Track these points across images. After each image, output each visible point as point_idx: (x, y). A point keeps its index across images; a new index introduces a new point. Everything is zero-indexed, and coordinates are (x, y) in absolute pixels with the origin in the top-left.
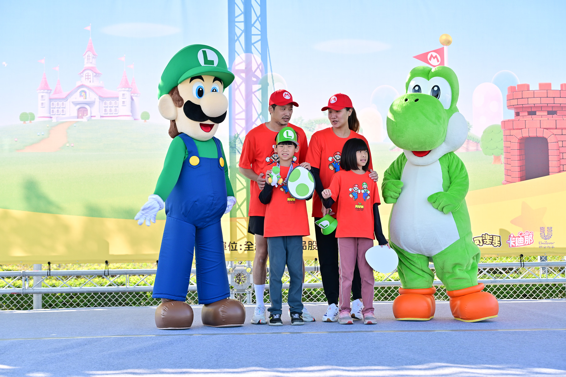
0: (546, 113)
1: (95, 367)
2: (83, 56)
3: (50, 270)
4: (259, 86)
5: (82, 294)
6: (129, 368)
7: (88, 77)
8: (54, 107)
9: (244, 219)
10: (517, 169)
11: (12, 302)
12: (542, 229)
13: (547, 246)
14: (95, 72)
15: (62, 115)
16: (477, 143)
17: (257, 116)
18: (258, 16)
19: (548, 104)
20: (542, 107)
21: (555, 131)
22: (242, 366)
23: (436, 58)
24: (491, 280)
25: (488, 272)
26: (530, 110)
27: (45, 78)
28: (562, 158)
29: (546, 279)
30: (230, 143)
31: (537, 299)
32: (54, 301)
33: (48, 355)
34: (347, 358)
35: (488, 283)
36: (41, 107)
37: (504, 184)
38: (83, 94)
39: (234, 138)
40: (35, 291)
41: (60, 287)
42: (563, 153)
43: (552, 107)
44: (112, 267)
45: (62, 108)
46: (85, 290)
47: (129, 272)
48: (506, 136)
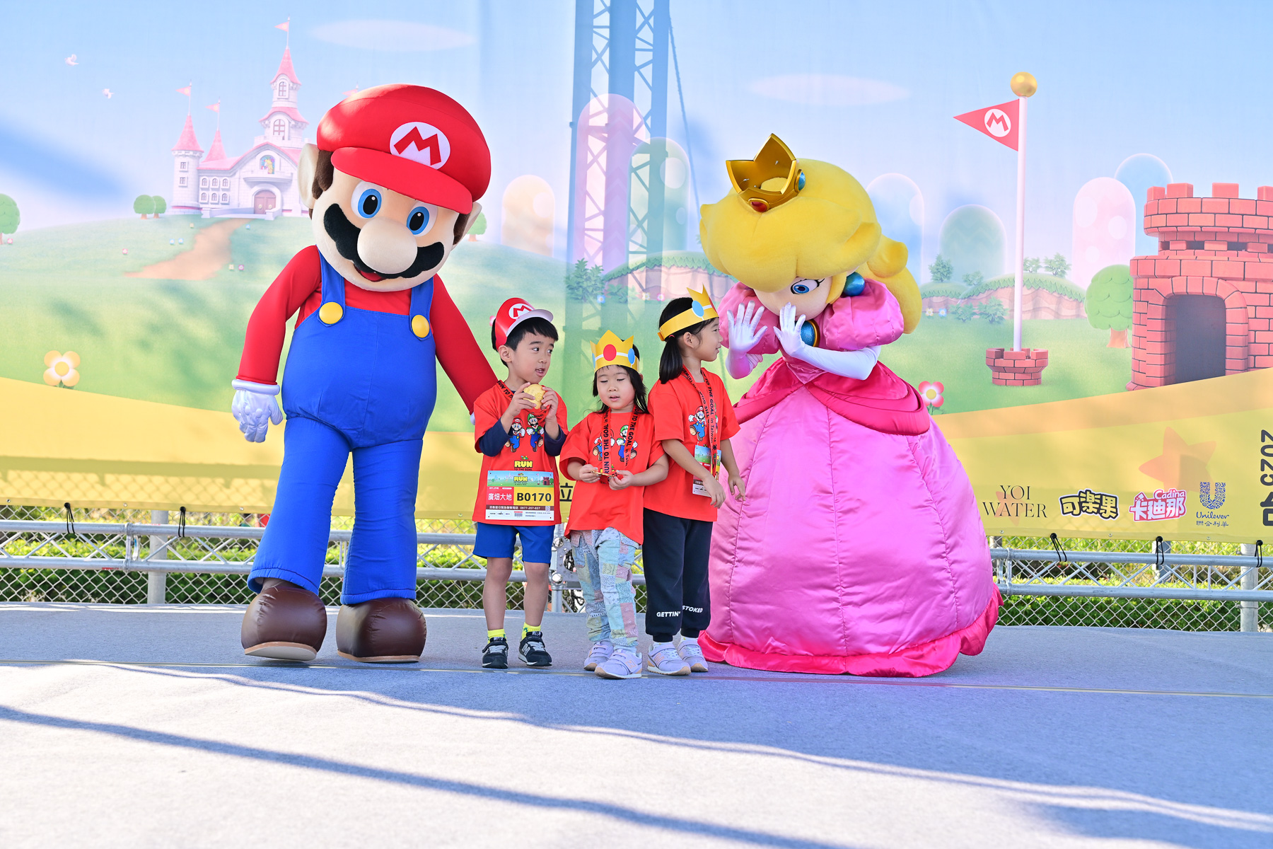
0: (1224, 247)
2: (271, 83)
3: (184, 524)
7: (279, 129)
8: (207, 187)
10: (1159, 360)
11: (104, 588)
12: (1205, 487)
13: (1212, 521)
14: (294, 120)
15: (222, 204)
16: (1078, 301)
19: (1229, 228)
20: (1216, 232)
21: (1242, 285)
23: (1001, 123)
24: (1093, 588)
26: (1192, 239)
27: (191, 127)
28: (1253, 341)
29: (1207, 591)
30: (568, 278)
32: (190, 590)
36: (180, 187)
37: (1129, 390)
38: (268, 162)
39: (576, 269)
40: (151, 566)
42: (1255, 331)
43: (1238, 234)
45: (223, 190)
48: (1138, 289)
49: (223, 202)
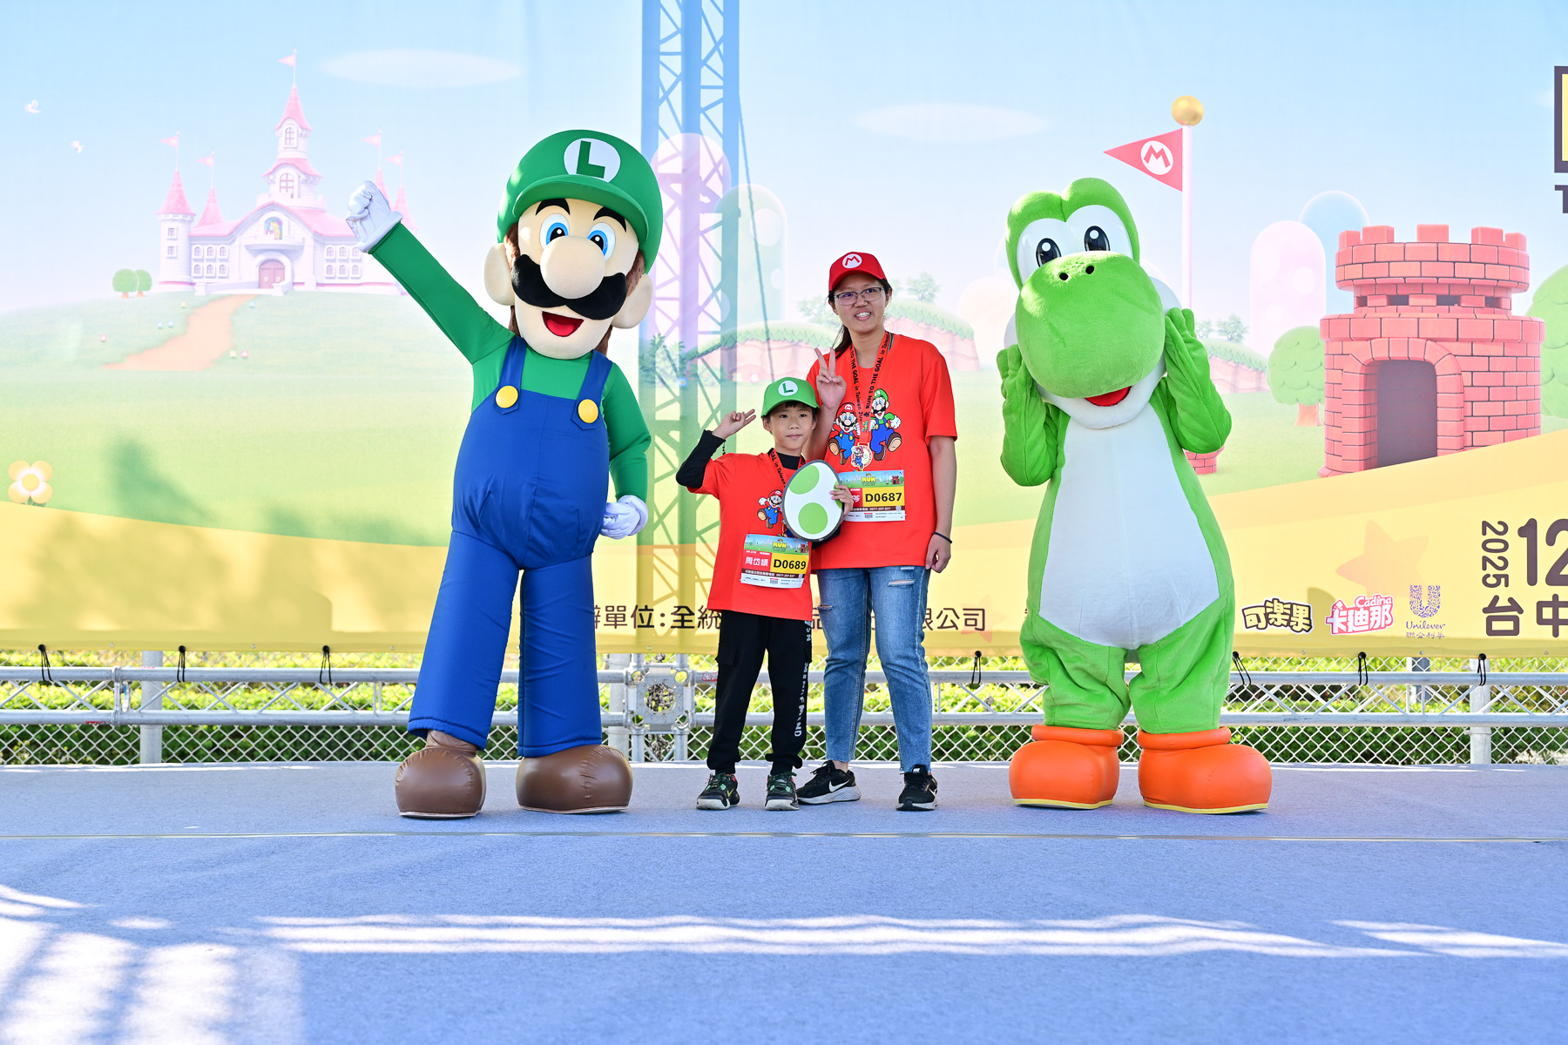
0: (1433, 302)
1: (295, 909)
2: (277, 129)
3: (184, 667)
4: (717, 217)
5: (262, 727)
6: (381, 913)
7: (286, 185)
8: (201, 257)
9: (671, 550)
10: (1357, 439)
11: (86, 745)
12: (1415, 590)
13: (1425, 632)
14: (304, 173)
15: (220, 278)
16: (1259, 372)
17: (711, 291)
18: (717, 39)
19: (1438, 278)
20: (1423, 284)
21: (1455, 347)
22: (661, 914)
23: (1161, 157)
24: (1284, 716)
25: (1277, 694)
26: (1393, 293)
27: (179, 185)
28: (1470, 415)
29: (1420, 716)
30: (641, 358)
31: (1398, 764)
32: (192, 745)
33: (179, 876)
34: (920, 898)
35: (1278, 722)
36: (168, 258)
37: (1323, 476)
38: (274, 225)
39: (651, 346)
40: (145, 718)
41: (209, 709)
42: (1472, 402)
43: (1449, 285)
44: (340, 662)
45: (221, 260)
46: (271, 718)
47: (382, 675)
48: (1331, 355)
49: (220, 275)
